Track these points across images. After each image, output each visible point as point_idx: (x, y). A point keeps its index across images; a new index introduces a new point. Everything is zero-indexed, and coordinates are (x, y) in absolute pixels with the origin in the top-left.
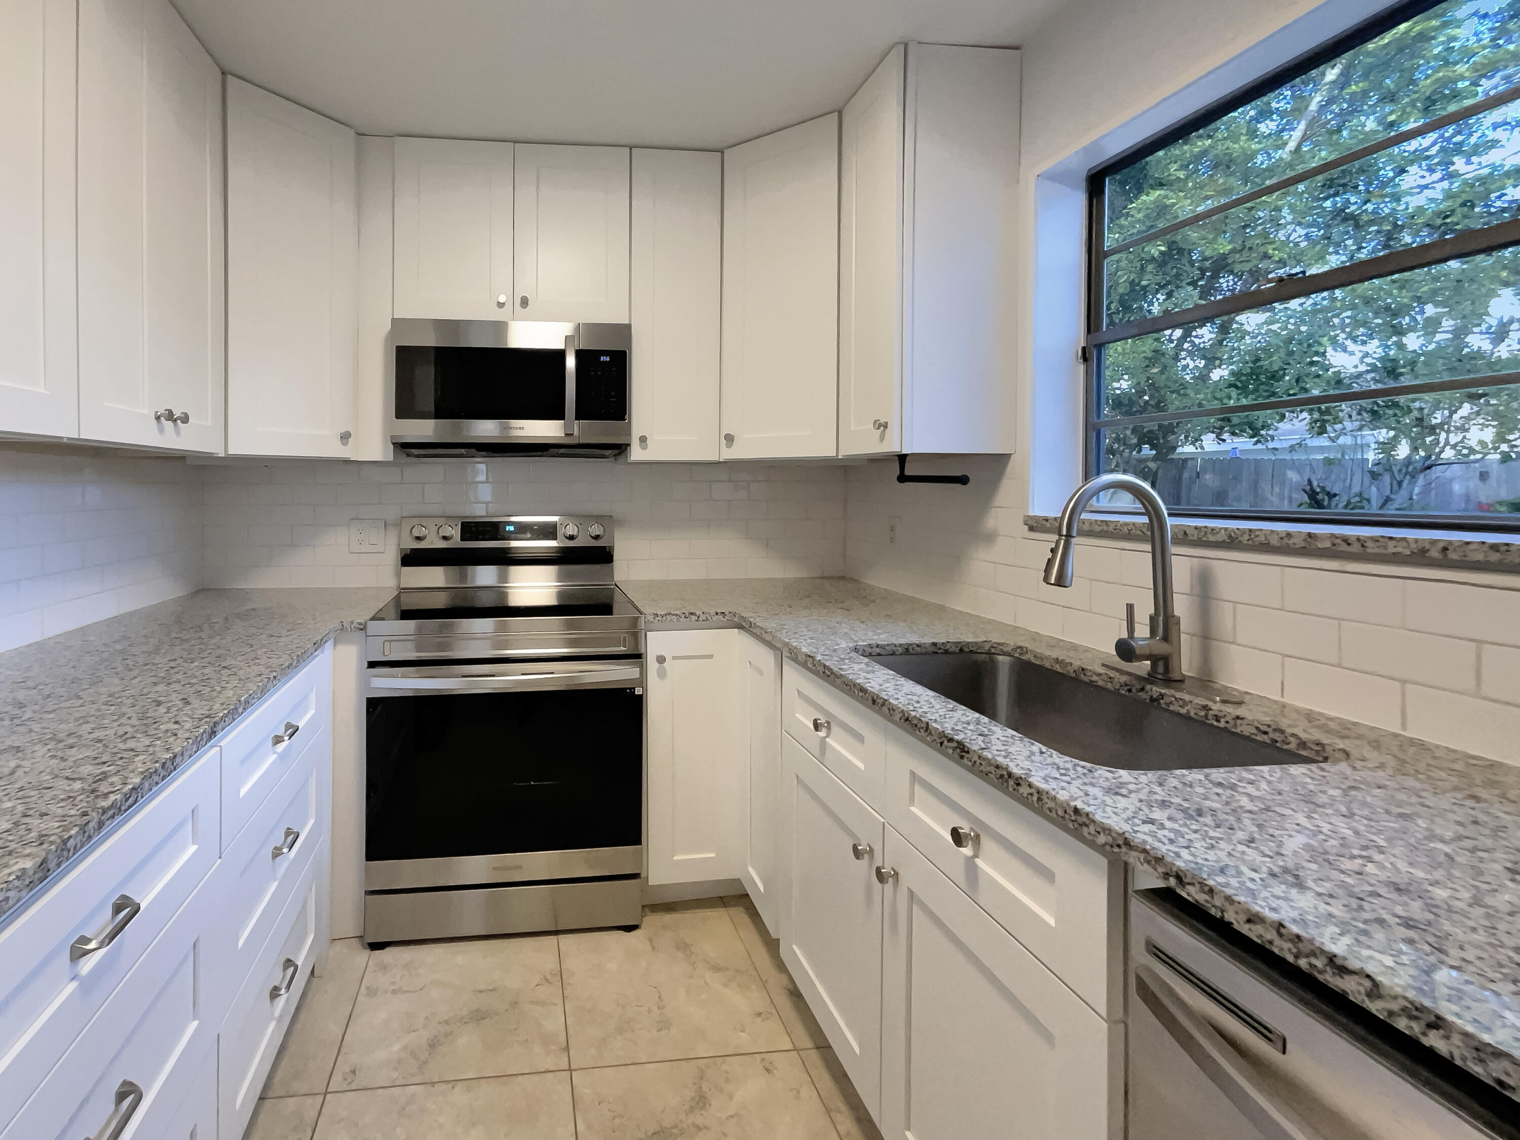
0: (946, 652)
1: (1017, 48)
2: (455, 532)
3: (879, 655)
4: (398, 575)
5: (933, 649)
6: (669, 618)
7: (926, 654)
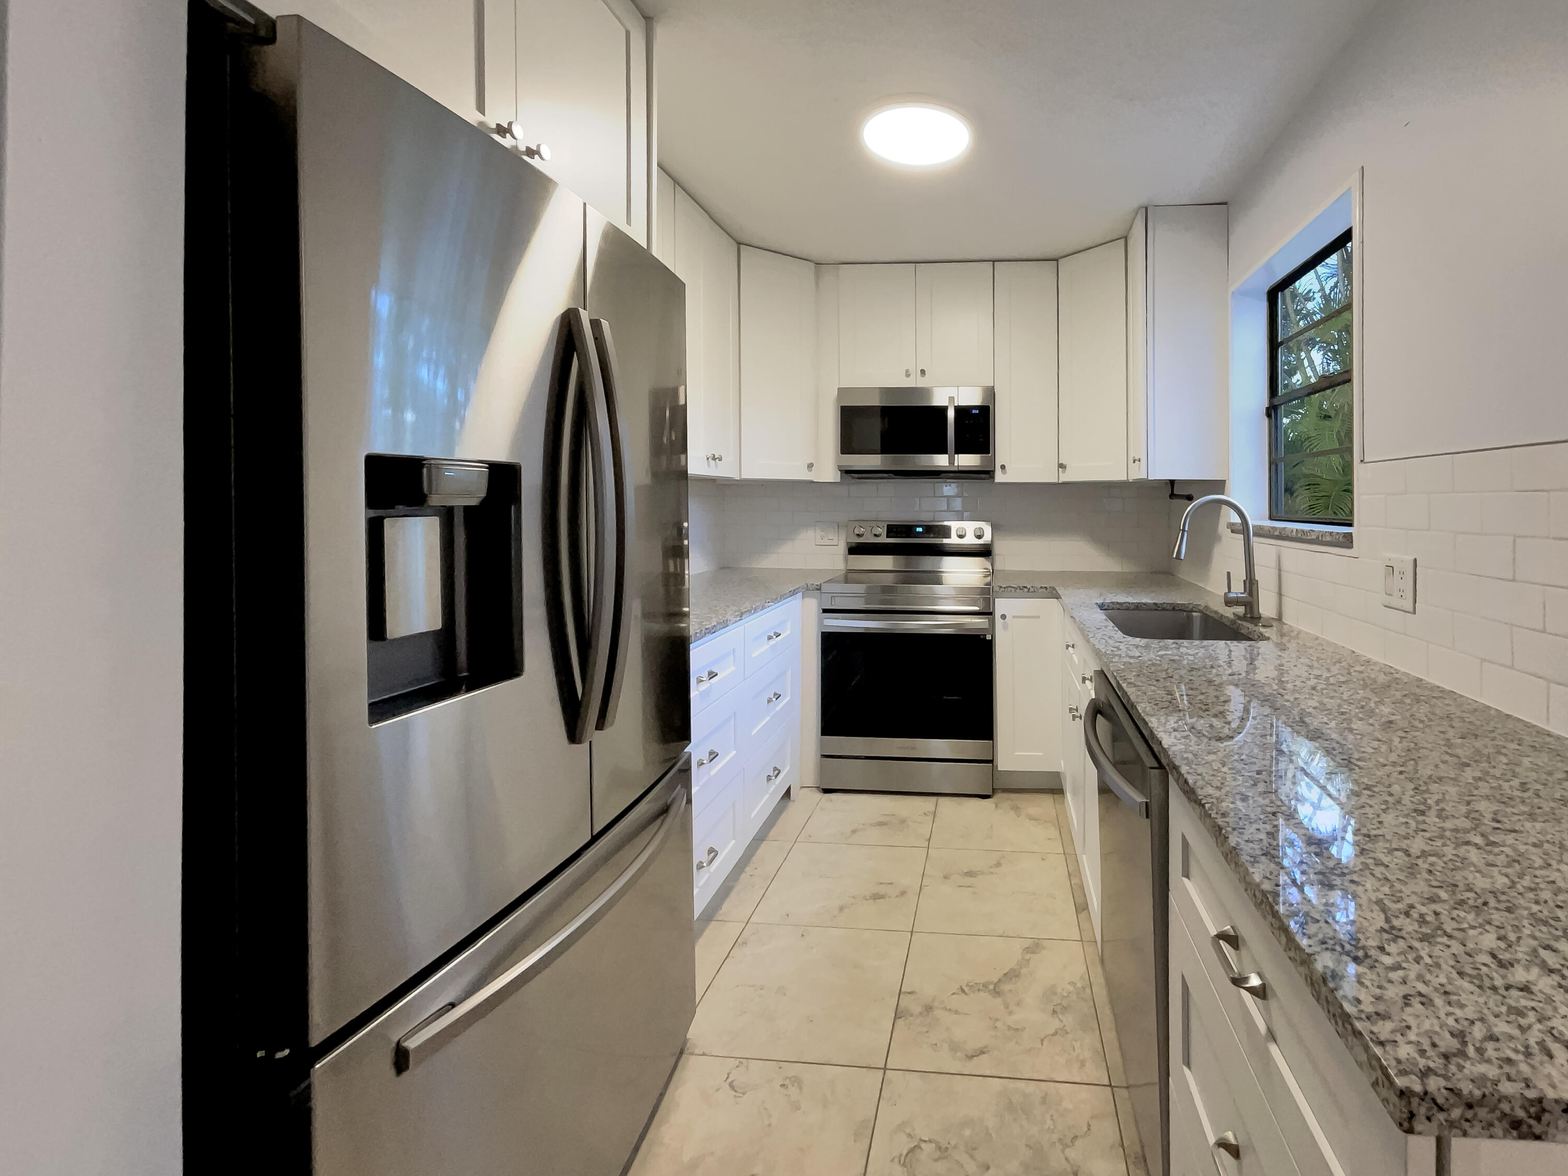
0: (1164, 609)
1: (1225, 203)
2: (882, 531)
3: (1119, 609)
4: (846, 561)
5: (1155, 607)
6: (1009, 589)
7: (1151, 610)
